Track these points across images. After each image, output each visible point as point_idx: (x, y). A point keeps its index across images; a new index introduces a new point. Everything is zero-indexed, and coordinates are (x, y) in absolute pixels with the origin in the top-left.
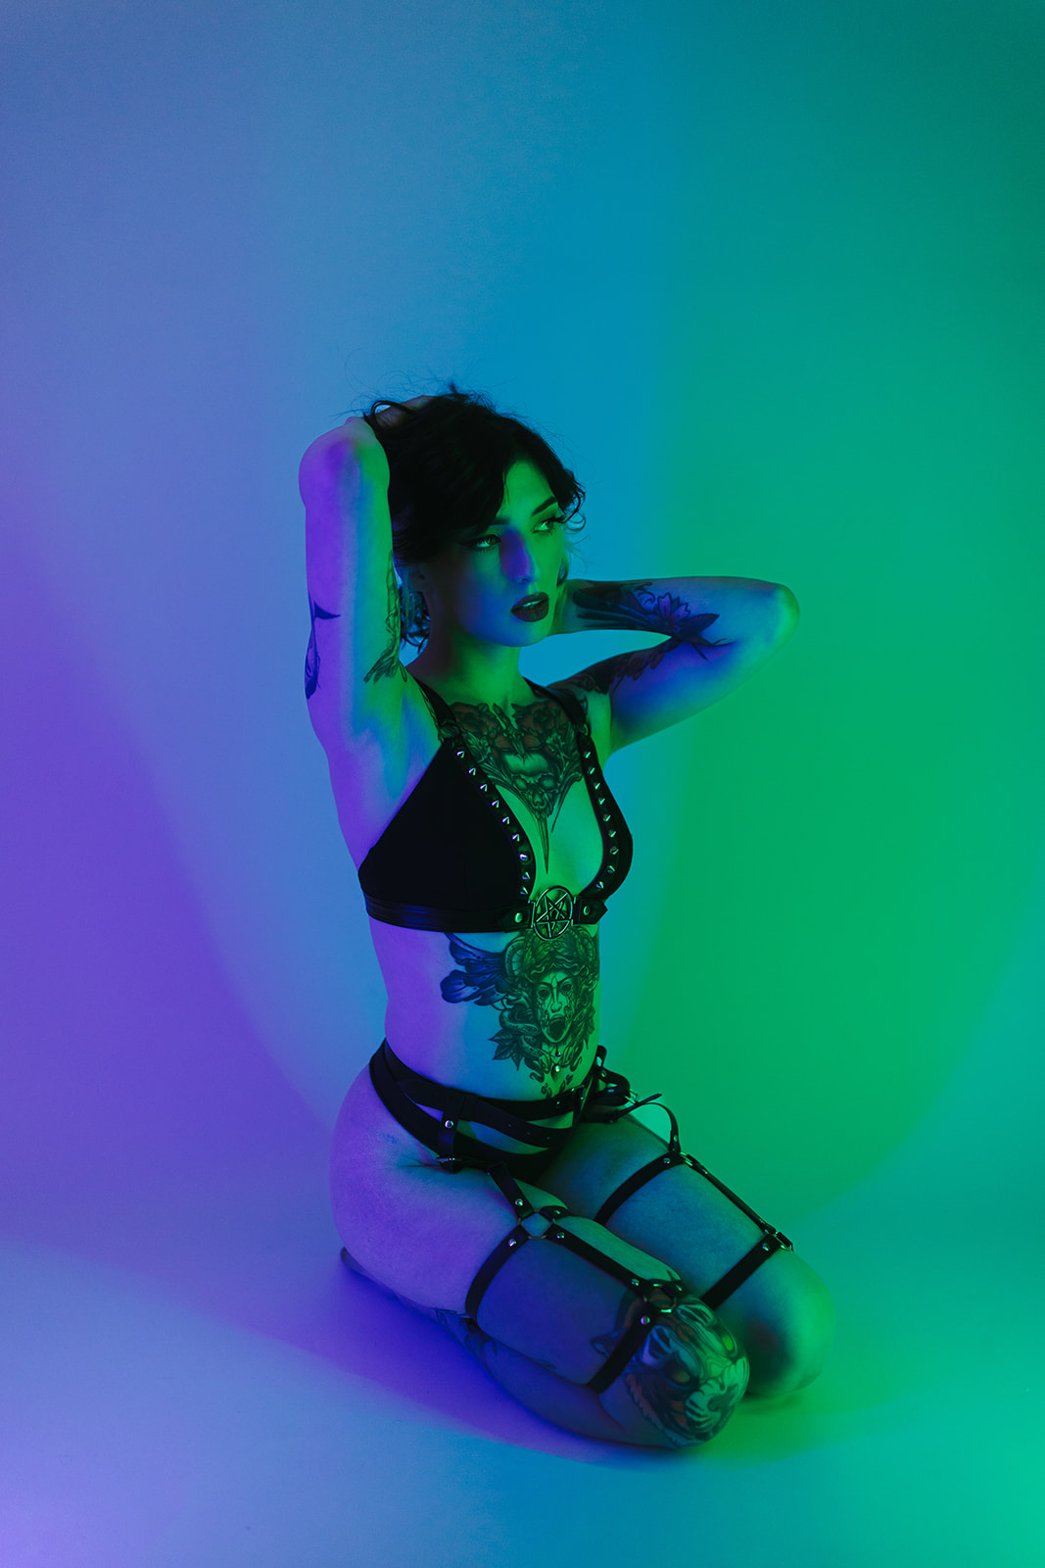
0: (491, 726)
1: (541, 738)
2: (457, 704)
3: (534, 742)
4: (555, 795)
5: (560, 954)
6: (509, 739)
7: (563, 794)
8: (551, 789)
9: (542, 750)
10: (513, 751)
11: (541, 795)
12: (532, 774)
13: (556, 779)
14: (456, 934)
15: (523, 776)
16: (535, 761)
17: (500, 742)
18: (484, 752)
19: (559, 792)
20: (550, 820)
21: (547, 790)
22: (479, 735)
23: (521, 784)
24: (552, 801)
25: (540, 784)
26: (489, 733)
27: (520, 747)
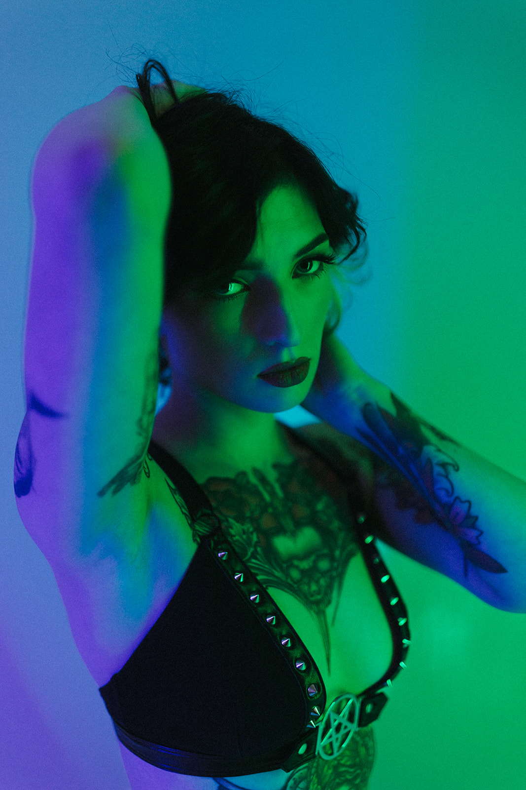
0: (253, 501)
1: (310, 504)
2: (212, 480)
3: (302, 511)
4: (332, 579)
5: (344, 765)
6: (276, 516)
7: (341, 576)
8: (328, 571)
9: (313, 521)
10: (281, 530)
11: (317, 582)
12: (305, 556)
13: (332, 558)
14: (229, 779)
15: (296, 563)
16: (308, 537)
17: (266, 522)
18: (249, 541)
19: (336, 576)
20: (329, 611)
21: (324, 574)
22: (240, 519)
23: (295, 574)
24: (330, 587)
25: (314, 568)
26: (252, 513)
27: (288, 523)
